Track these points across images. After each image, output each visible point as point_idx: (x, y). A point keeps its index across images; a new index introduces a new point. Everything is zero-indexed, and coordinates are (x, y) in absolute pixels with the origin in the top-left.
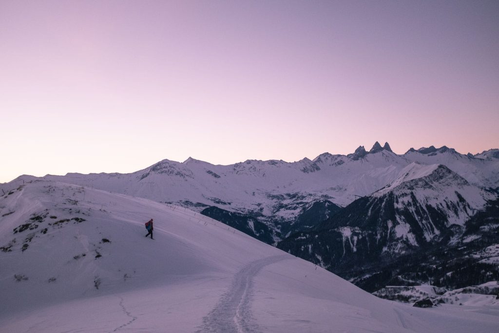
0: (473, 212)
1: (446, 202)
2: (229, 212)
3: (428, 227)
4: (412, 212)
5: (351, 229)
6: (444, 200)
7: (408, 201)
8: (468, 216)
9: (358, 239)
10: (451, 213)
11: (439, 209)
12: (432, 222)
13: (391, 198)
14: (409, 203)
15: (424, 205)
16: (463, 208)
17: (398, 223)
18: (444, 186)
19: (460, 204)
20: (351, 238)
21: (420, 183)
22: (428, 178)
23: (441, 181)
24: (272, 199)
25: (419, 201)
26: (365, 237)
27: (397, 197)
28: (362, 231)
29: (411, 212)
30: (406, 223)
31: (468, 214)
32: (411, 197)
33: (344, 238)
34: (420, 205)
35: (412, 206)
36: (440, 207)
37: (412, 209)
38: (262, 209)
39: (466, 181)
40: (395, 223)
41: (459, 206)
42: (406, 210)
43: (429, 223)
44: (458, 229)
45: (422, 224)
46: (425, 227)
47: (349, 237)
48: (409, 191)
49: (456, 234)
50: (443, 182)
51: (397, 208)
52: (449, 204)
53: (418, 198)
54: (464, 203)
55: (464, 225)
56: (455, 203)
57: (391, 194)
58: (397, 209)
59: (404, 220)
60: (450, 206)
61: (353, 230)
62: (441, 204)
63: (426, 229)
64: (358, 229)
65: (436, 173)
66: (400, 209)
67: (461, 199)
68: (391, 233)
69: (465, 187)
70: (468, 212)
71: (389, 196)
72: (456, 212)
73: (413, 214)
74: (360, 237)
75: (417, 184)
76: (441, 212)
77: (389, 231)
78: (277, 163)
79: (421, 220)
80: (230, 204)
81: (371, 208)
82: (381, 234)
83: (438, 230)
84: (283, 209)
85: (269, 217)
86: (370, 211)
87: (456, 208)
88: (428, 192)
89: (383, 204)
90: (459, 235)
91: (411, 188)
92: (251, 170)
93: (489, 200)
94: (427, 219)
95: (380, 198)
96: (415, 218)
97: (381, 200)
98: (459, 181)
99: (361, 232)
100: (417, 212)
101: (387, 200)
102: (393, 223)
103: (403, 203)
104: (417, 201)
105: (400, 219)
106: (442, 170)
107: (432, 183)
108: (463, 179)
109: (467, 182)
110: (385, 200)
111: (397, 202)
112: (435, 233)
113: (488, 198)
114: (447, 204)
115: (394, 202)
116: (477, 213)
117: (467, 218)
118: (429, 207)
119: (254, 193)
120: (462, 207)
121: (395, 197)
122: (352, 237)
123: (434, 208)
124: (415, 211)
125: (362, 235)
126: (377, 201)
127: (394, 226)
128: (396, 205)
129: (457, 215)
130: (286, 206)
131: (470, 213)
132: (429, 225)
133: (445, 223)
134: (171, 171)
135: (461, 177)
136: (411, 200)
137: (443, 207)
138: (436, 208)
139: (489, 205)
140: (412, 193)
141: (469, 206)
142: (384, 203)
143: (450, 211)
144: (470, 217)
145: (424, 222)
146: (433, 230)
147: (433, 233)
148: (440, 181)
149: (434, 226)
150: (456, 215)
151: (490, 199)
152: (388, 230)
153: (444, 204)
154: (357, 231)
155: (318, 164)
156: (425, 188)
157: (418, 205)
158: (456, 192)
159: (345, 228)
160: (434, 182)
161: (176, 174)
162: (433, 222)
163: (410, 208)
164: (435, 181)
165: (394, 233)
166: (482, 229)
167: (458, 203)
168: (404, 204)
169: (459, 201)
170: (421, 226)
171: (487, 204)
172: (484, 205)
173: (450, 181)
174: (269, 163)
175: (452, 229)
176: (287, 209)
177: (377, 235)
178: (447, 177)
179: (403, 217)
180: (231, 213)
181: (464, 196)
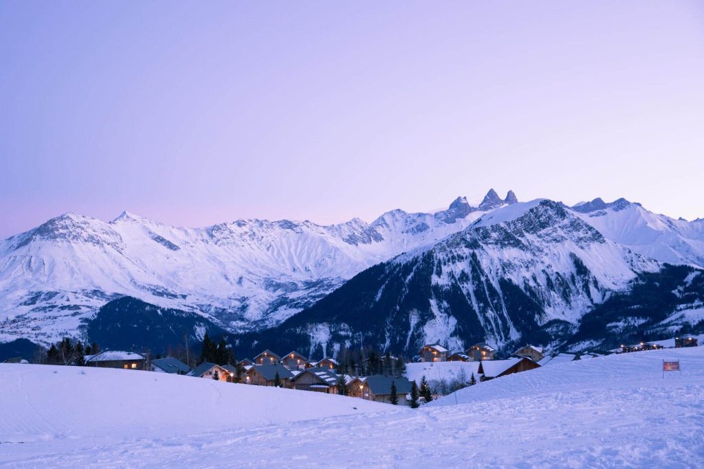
0: (604, 295)
1: (547, 274)
2: (158, 308)
3: (497, 325)
4: (468, 294)
5: (330, 328)
6: (543, 271)
7: (463, 272)
8: (590, 304)
9: (342, 347)
10: (555, 296)
11: (528, 288)
12: (505, 315)
13: (426, 264)
14: (464, 277)
15: (496, 279)
16: (583, 287)
17: (433, 317)
18: (547, 242)
19: (577, 278)
20: (328, 346)
21: (494, 235)
22: (512, 226)
23: (543, 232)
24: (275, 291)
25: (486, 271)
26: (359, 345)
27: (439, 262)
28: (353, 333)
29: (465, 292)
30: (449, 316)
31: (592, 300)
32: (471, 262)
33: (312, 348)
34: (487, 280)
35: (470, 283)
36: (532, 284)
37: (468, 288)
38: (244, 308)
39: (597, 233)
40: (426, 316)
41: (574, 284)
42: (455, 287)
43: (502, 316)
44: (562, 331)
45: (487, 320)
46: (490, 324)
47: (324, 346)
48: (466, 251)
49: (555, 340)
50: (547, 235)
51: (438, 285)
52: (553, 278)
53: (484, 264)
54: (587, 278)
55: (579, 321)
56: (568, 276)
57: (428, 257)
58: (437, 287)
59: (446, 311)
60: (554, 282)
61: (336, 331)
62: (535, 279)
63: (492, 330)
64: (347, 326)
65: (532, 215)
66: (442, 286)
67: (581, 268)
68: (413, 338)
69: (595, 246)
70: (592, 296)
71: (424, 260)
72: (566, 296)
73: (470, 299)
74: (348, 344)
75: (486, 236)
76: (533, 294)
77: (410, 333)
78: (296, 226)
79: (483, 311)
80: (184, 297)
81: (383, 287)
82: (393, 339)
83: (518, 331)
84: (285, 306)
85: (255, 322)
86: (381, 291)
87: (568, 287)
88: (511, 254)
89: (409, 277)
90: (562, 341)
91: (473, 245)
92: (246, 237)
93: (645, 273)
94: (497, 308)
95: (406, 266)
96: (470, 307)
97: (407, 268)
98: (581, 234)
99: (350, 334)
100: (479, 294)
101: (418, 268)
102: (422, 316)
103: (451, 275)
104: (482, 272)
105: (440, 307)
106: (546, 211)
107: (523, 236)
108: (591, 229)
109: (601, 236)
110: (414, 268)
111: (439, 273)
112: (510, 338)
113: (643, 269)
114: (548, 279)
115: (432, 274)
116: (611, 297)
117: (589, 307)
118: (506, 285)
119: (241, 278)
120: (580, 285)
121: (436, 262)
122: (330, 345)
123: (517, 287)
124: (474, 292)
125: (352, 342)
126: (399, 272)
127: (422, 323)
128: (435, 279)
129: (568, 302)
130: (293, 300)
131: (597, 297)
132: (500, 322)
133: (537, 316)
134: (75, 234)
135: (587, 226)
136: (468, 270)
137: (539, 285)
138: (522, 287)
139: (641, 282)
140: (474, 255)
141: (596, 283)
142: (412, 274)
143: (552, 293)
144: (596, 305)
145: (490, 314)
146: (506, 330)
147: (507, 338)
148: (539, 233)
149: (510, 323)
150: (564, 303)
151: (646, 270)
152: (409, 329)
153: (542, 280)
154: (343, 333)
155: (380, 230)
156: (503, 246)
157: (483, 279)
158: (572, 255)
159: (320, 326)
160: (526, 234)
161: (86, 241)
162: (509, 314)
163: (465, 285)
164: (527, 231)
165: (420, 336)
166: (611, 328)
167: (573, 277)
168: (453, 277)
169: (575, 274)
170: (482, 323)
171: (636, 279)
172: (631, 282)
173: (561, 232)
174: (281, 226)
175: (549, 330)
176: (290, 307)
177: (384, 342)
178: (556, 226)
179: (445, 304)
180: (163, 310)
181: (587, 263)
